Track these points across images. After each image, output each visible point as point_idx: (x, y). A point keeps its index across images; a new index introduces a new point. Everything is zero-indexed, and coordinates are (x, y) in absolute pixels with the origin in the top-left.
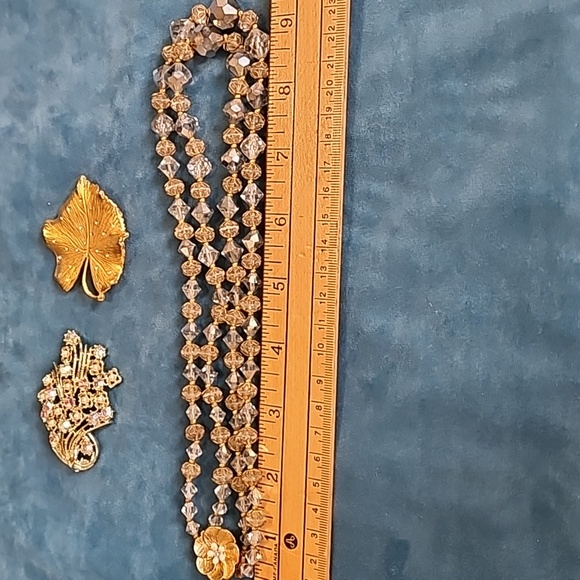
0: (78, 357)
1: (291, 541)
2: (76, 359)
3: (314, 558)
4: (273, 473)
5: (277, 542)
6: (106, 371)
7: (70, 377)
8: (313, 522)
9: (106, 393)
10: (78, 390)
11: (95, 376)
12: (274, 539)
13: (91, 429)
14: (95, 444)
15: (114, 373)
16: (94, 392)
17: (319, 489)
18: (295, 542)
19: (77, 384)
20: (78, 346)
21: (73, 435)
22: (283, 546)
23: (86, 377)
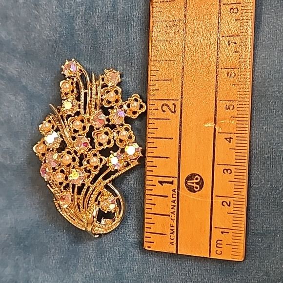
0: (86, 88)
1: (194, 183)
2: (83, 91)
3: (228, 200)
4: (170, 103)
5: (175, 186)
6: (124, 99)
7: (78, 113)
8: (226, 153)
9: (129, 126)
10: (92, 127)
11: (112, 108)
12: (172, 183)
13: (113, 177)
14: (119, 196)
15: (136, 100)
16: (113, 127)
17: (235, 113)
18: (201, 184)
19: (89, 120)
20: (82, 76)
21: (89, 187)
22: (184, 191)
23: (99, 111)
